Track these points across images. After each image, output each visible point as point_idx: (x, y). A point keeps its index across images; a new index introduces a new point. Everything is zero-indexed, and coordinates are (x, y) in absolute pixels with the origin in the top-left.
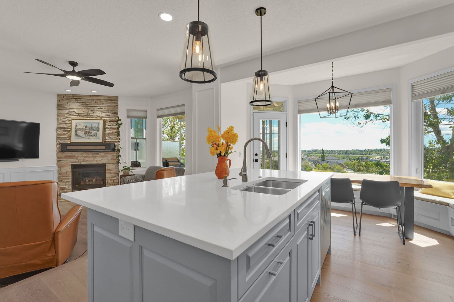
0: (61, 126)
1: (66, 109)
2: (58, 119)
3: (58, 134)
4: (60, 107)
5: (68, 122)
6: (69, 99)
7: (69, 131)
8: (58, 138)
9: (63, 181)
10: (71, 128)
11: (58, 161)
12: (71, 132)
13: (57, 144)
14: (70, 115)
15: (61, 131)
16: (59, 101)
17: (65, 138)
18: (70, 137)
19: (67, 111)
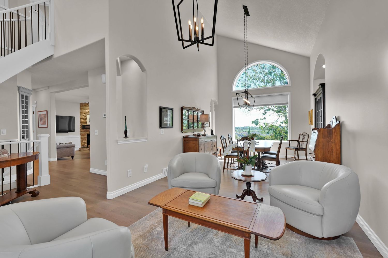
0: (82, 117)
1: (84, 110)
2: (80, 114)
3: (81, 121)
4: (81, 109)
5: (85, 116)
6: (85, 105)
7: (85, 120)
8: (81, 123)
9: (83, 142)
10: (87, 118)
11: (81, 133)
12: (87, 120)
13: (80, 125)
14: (86, 112)
15: (82, 120)
16: (81, 106)
17: (84, 123)
18: (86, 122)
19: (85, 111)
